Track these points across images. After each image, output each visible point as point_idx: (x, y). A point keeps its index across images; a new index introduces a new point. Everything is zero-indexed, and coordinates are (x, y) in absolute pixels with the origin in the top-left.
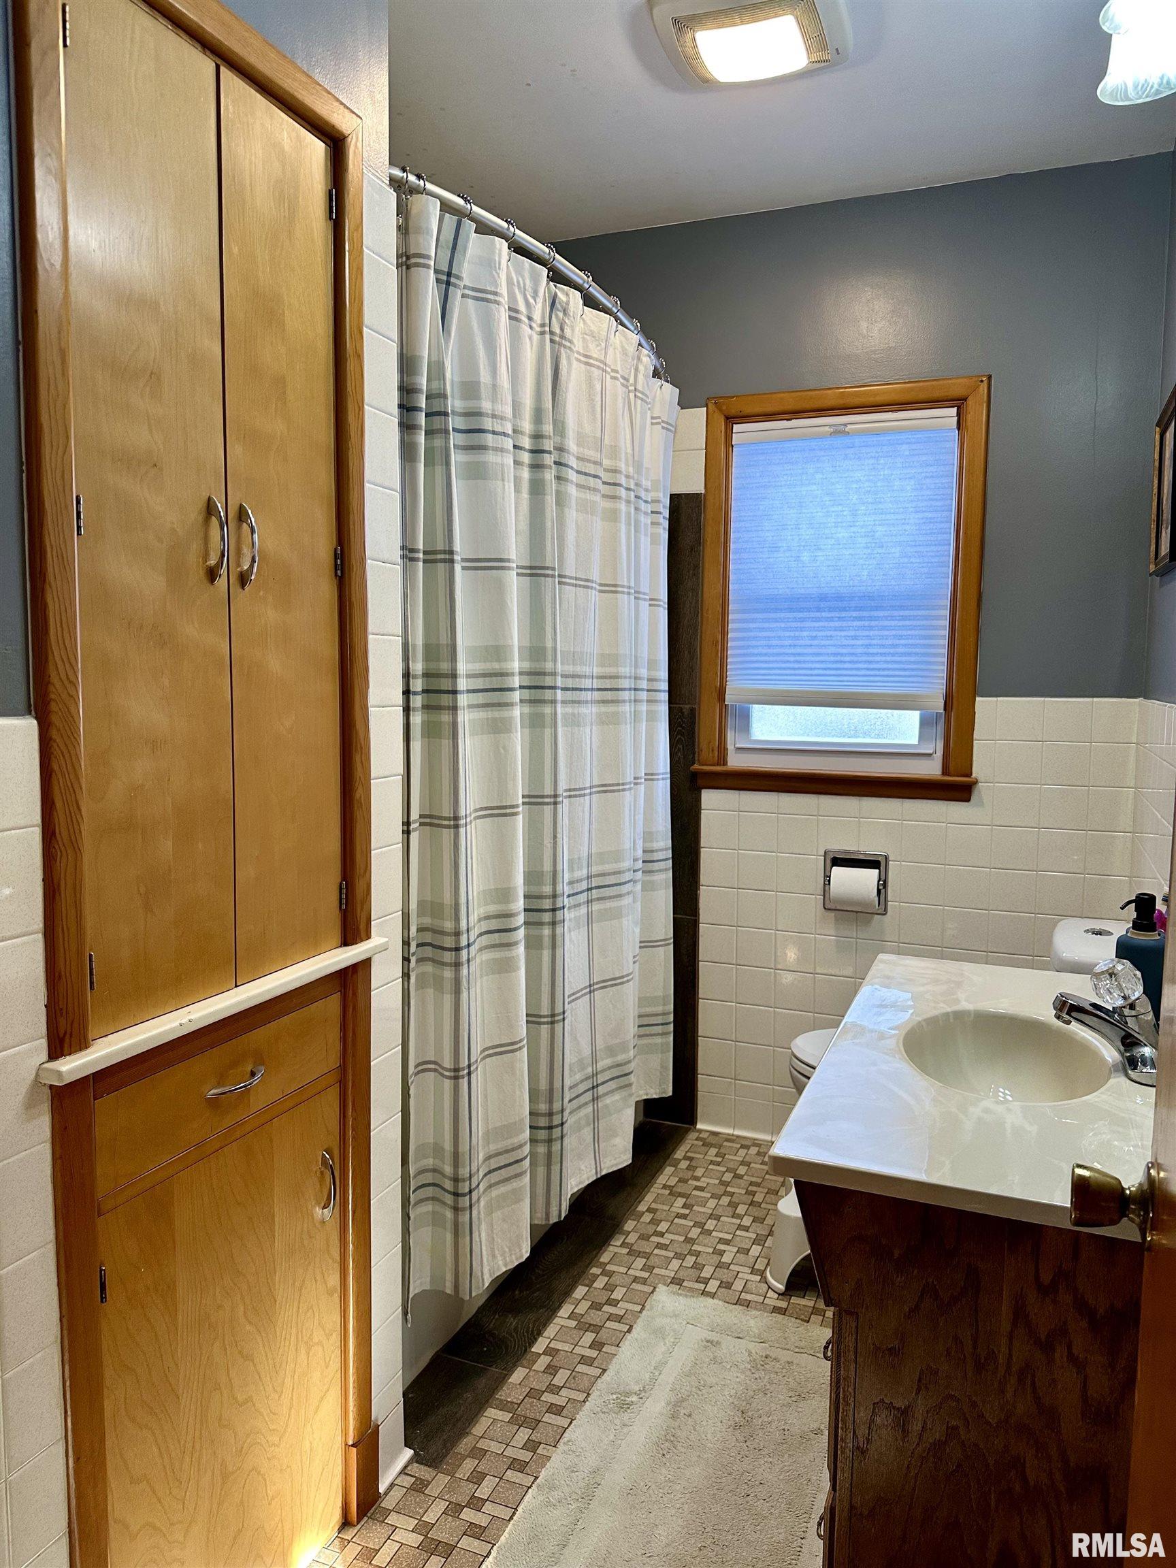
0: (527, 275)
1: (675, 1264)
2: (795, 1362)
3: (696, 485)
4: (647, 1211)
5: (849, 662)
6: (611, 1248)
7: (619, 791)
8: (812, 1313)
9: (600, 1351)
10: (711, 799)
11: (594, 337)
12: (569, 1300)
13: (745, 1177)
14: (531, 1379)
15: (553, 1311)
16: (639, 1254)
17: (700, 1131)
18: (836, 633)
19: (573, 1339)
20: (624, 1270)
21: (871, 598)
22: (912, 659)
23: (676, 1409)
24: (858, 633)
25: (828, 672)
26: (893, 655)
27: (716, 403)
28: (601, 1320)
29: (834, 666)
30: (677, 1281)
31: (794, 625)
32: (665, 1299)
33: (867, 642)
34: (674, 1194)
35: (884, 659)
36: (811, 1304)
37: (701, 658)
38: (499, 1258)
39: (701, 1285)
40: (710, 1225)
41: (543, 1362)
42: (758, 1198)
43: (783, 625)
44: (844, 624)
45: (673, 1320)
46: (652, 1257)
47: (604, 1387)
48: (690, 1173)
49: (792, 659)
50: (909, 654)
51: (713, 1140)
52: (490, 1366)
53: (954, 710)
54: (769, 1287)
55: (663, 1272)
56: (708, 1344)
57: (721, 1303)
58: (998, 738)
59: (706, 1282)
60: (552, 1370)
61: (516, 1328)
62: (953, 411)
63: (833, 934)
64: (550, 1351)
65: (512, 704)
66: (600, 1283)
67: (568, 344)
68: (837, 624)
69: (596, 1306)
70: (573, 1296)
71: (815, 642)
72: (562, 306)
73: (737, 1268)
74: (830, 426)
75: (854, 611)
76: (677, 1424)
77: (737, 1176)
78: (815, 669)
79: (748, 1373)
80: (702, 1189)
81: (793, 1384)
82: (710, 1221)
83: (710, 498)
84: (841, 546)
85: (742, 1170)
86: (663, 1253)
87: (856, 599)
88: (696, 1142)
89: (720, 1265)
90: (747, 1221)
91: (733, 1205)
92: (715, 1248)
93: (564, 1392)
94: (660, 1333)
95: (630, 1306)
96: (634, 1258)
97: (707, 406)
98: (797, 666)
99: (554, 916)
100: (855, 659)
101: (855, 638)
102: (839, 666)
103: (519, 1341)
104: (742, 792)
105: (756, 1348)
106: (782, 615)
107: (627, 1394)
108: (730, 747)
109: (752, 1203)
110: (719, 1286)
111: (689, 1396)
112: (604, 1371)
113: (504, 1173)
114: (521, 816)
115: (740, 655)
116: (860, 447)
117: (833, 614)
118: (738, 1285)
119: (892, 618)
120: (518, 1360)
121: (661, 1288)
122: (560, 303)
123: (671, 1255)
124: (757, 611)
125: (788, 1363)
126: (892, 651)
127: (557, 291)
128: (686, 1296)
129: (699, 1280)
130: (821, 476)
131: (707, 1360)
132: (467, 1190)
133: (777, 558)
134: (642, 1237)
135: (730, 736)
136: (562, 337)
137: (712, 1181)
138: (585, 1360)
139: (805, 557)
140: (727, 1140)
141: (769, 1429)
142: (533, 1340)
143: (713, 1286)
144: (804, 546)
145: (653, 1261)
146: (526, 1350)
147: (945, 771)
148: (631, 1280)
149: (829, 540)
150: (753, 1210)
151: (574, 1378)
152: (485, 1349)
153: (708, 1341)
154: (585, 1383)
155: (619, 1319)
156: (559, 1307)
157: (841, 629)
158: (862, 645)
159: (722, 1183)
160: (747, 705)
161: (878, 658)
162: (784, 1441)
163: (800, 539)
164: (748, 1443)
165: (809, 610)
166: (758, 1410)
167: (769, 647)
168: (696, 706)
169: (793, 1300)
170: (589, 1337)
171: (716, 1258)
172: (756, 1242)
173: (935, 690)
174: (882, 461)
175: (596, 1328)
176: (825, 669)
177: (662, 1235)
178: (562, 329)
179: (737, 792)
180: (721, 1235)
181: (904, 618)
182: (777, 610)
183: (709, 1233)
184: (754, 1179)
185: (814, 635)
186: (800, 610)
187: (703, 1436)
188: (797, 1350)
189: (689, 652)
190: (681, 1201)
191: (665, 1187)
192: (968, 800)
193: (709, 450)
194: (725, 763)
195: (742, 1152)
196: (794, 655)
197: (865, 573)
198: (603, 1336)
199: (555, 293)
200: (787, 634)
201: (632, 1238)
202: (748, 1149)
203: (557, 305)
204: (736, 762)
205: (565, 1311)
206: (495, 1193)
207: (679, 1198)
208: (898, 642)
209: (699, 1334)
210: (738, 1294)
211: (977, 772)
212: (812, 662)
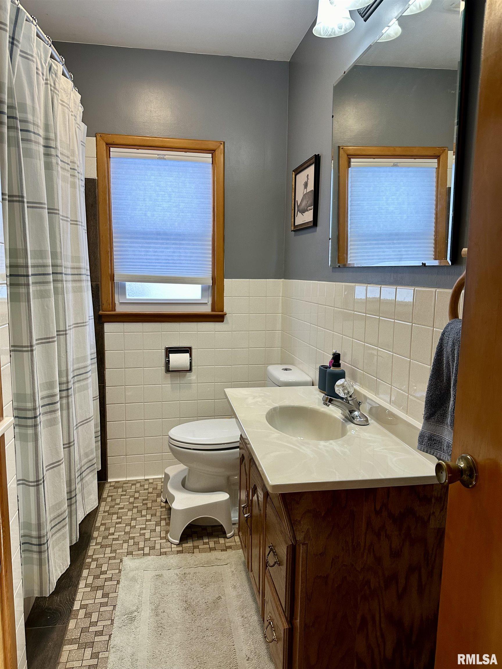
0: (42, 50)
1: (125, 545)
2: (197, 572)
3: (93, 175)
4: (101, 525)
5: (172, 263)
6: (91, 547)
7: (84, 326)
8: (194, 549)
9: (108, 597)
10: (108, 327)
11: (65, 91)
12: (81, 578)
13: (140, 498)
14: (80, 623)
15: (76, 586)
16: (106, 546)
17: (110, 482)
18: (166, 250)
19: (92, 596)
20: (102, 556)
21: (180, 235)
22: (199, 262)
23: (156, 612)
24: (175, 250)
25: (163, 268)
26: (190, 260)
27: (101, 136)
28: (102, 583)
29: (166, 265)
30: (129, 553)
31: (146, 245)
32: (128, 563)
33: (179, 254)
34: (111, 514)
35: (186, 262)
36: (191, 545)
37: (100, 259)
38: (58, 570)
39: (141, 551)
40: (133, 523)
41: (82, 613)
42: (149, 505)
43: (141, 245)
44: (169, 246)
45: (137, 572)
46: (113, 546)
47: (119, 614)
48: (114, 502)
49: (145, 261)
50: (197, 260)
51: (117, 485)
52: (55, 625)
53: (216, 284)
54: (171, 543)
55: (121, 551)
56: (158, 577)
57: (155, 557)
58: (233, 296)
59: (143, 549)
60: (88, 615)
61: (60, 601)
62: (210, 155)
63: (170, 383)
64: (82, 607)
65: (50, 282)
66: (93, 565)
67: (57, 92)
68: (166, 246)
69: (96, 577)
70: (83, 576)
71: (156, 254)
72: (54, 71)
73: (154, 539)
74: (158, 155)
75: (173, 240)
76: (160, 618)
77: (135, 498)
78: (157, 266)
79: (180, 583)
80: (122, 508)
81: (201, 582)
82: (132, 521)
83: (100, 182)
84: (165, 211)
85: (137, 495)
86: (117, 542)
87: (174, 235)
88: (110, 488)
89: (146, 540)
90: (149, 517)
91: (140, 512)
92: (140, 533)
93: (99, 624)
94: (134, 579)
95: (113, 572)
96: (105, 549)
97: (96, 137)
98: (148, 264)
99: (68, 393)
100: (175, 262)
101: (174, 252)
102: (167, 265)
103: (65, 608)
104: (125, 323)
105: (177, 571)
106: (140, 240)
107: (132, 613)
108: (117, 302)
109: (147, 509)
110: (150, 550)
111: (159, 603)
112: (115, 606)
113: (58, 527)
114: (56, 342)
115: (120, 259)
116: (171, 166)
117: (163, 241)
118: (158, 546)
119: (189, 244)
120: (69, 616)
121: (125, 559)
122: (54, 70)
123: (122, 542)
124: (127, 238)
125: (195, 573)
126: (190, 259)
127: (52, 63)
128: (138, 558)
129: (139, 549)
130: (154, 177)
131: (160, 584)
132: (46, 541)
133: (136, 213)
134: (104, 538)
135: (116, 297)
136: (55, 88)
137: (125, 504)
138: (102, 605)
139: (149, 214)
140: (124, 483)
141: (199, 605)
142: (72, 604)
143: (147, 550)
144: (148, 209)
145: (114, 547)
146: (71, 610)
147: (213, 309)
148: (108, 559)
149: (160, 207)
150: (149, 511)
151: (101, 615)
152: (49, 617)
153: (157, 576)
154: (108, 615)
155: (111, 579)
156: (78, 583)
157: (167, 248)
158: (177, 256)
159: (130, 503)
160: (124, 282)
161: (184, 262)
162: (208, 607)
163: (146, 206)
164: (194, 614)
165: (152, 239)
166: (192, 598)
167: (135, 255)
168: (99, 283)
169: (184, 545)
170: (100, 593)
171: (142, 537)
172: (157, 525)
173: (207, 275)
174: (181, 174)
175: (102, 587)
176: (162, 266)
177: (113, 534)
178: (55, 84)
179: (122, 323)
180: (140, 526)
181: (194, 245)
182: (137, 238)
183: (134, 527)
184: (144, 498)
185: (156, 250)
186: (149, 239)
187: (174, 618)
188: (195, 567)
189: (94, 256)
190: (115, 517)
191: (104, 512)
192: (223, 321)
193: (98, 158)
194: (115, 310)
195: (133, 487)
196: (147, 259)
197: (176, 224)
198: (106, 589)
199: (51, 63)
200: (143, 249)
201: (99, 540)
202: (136, 485)
203: (52, 70)
204: (120, 309)
205: (82, 584)
206: (55, 538)
207: (113, 515)
208: (192, 255)
209: (151, 574)
210: (159, 550)
211: (226, 310)
212: (156, 263)
